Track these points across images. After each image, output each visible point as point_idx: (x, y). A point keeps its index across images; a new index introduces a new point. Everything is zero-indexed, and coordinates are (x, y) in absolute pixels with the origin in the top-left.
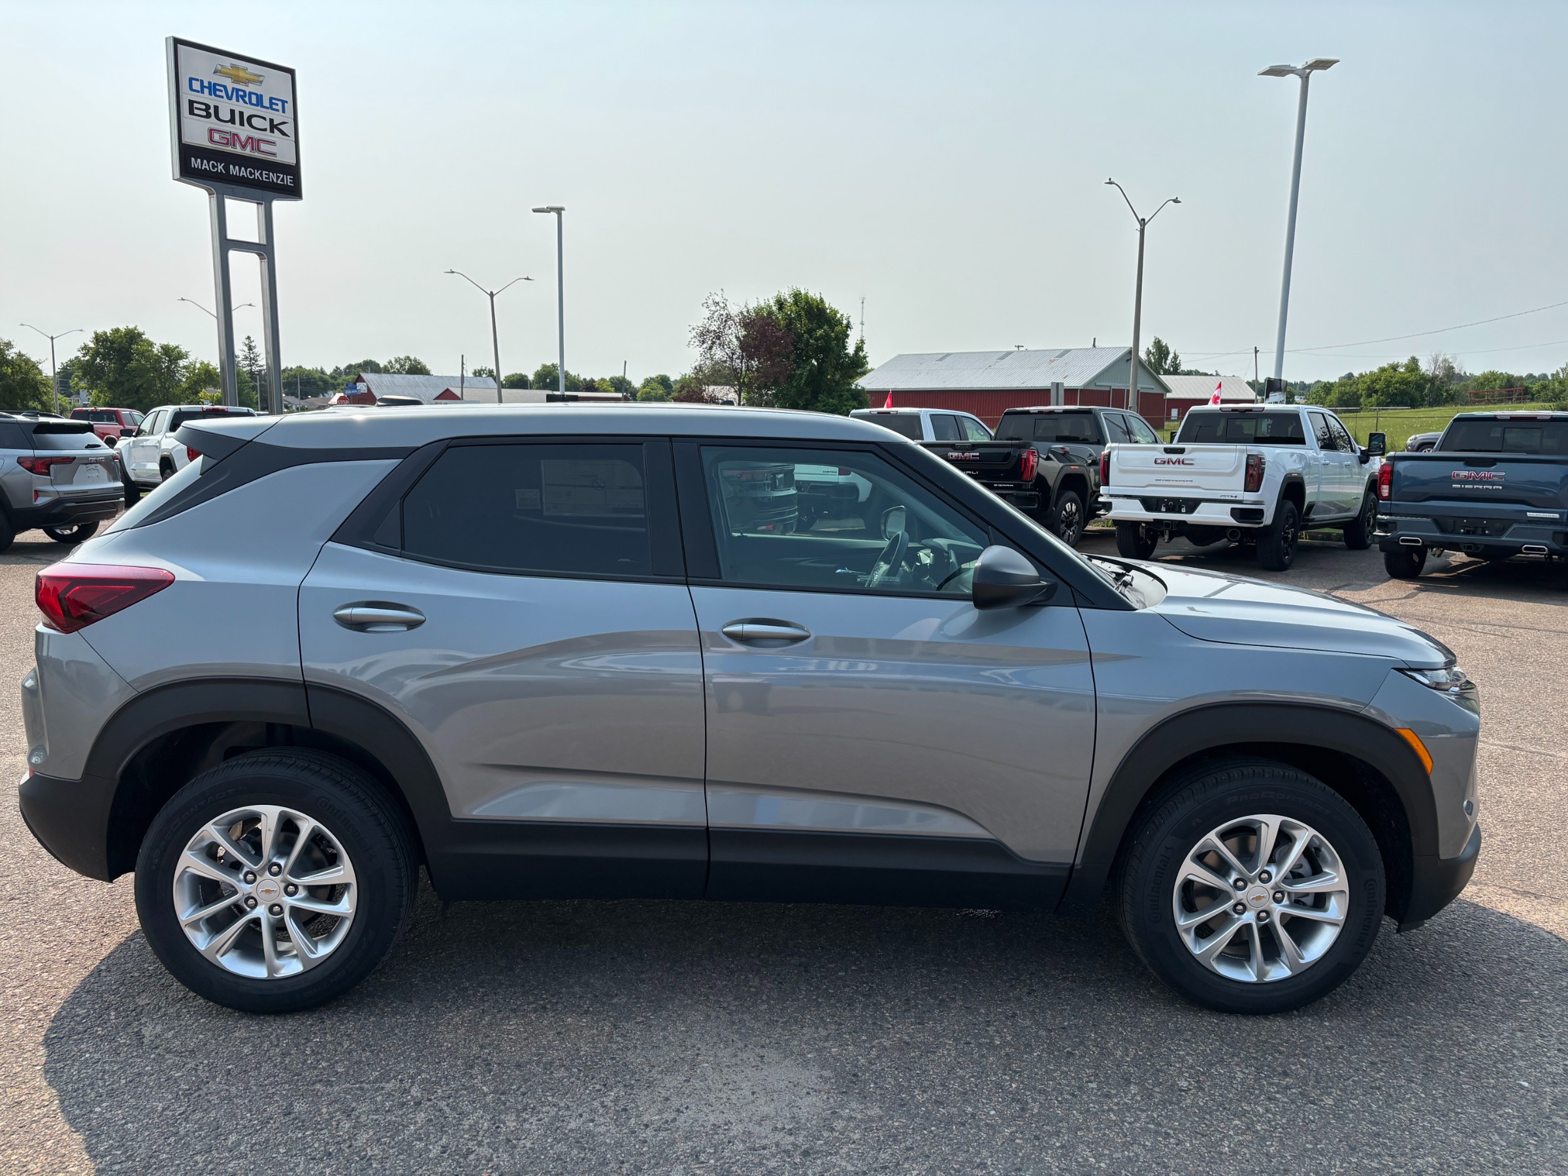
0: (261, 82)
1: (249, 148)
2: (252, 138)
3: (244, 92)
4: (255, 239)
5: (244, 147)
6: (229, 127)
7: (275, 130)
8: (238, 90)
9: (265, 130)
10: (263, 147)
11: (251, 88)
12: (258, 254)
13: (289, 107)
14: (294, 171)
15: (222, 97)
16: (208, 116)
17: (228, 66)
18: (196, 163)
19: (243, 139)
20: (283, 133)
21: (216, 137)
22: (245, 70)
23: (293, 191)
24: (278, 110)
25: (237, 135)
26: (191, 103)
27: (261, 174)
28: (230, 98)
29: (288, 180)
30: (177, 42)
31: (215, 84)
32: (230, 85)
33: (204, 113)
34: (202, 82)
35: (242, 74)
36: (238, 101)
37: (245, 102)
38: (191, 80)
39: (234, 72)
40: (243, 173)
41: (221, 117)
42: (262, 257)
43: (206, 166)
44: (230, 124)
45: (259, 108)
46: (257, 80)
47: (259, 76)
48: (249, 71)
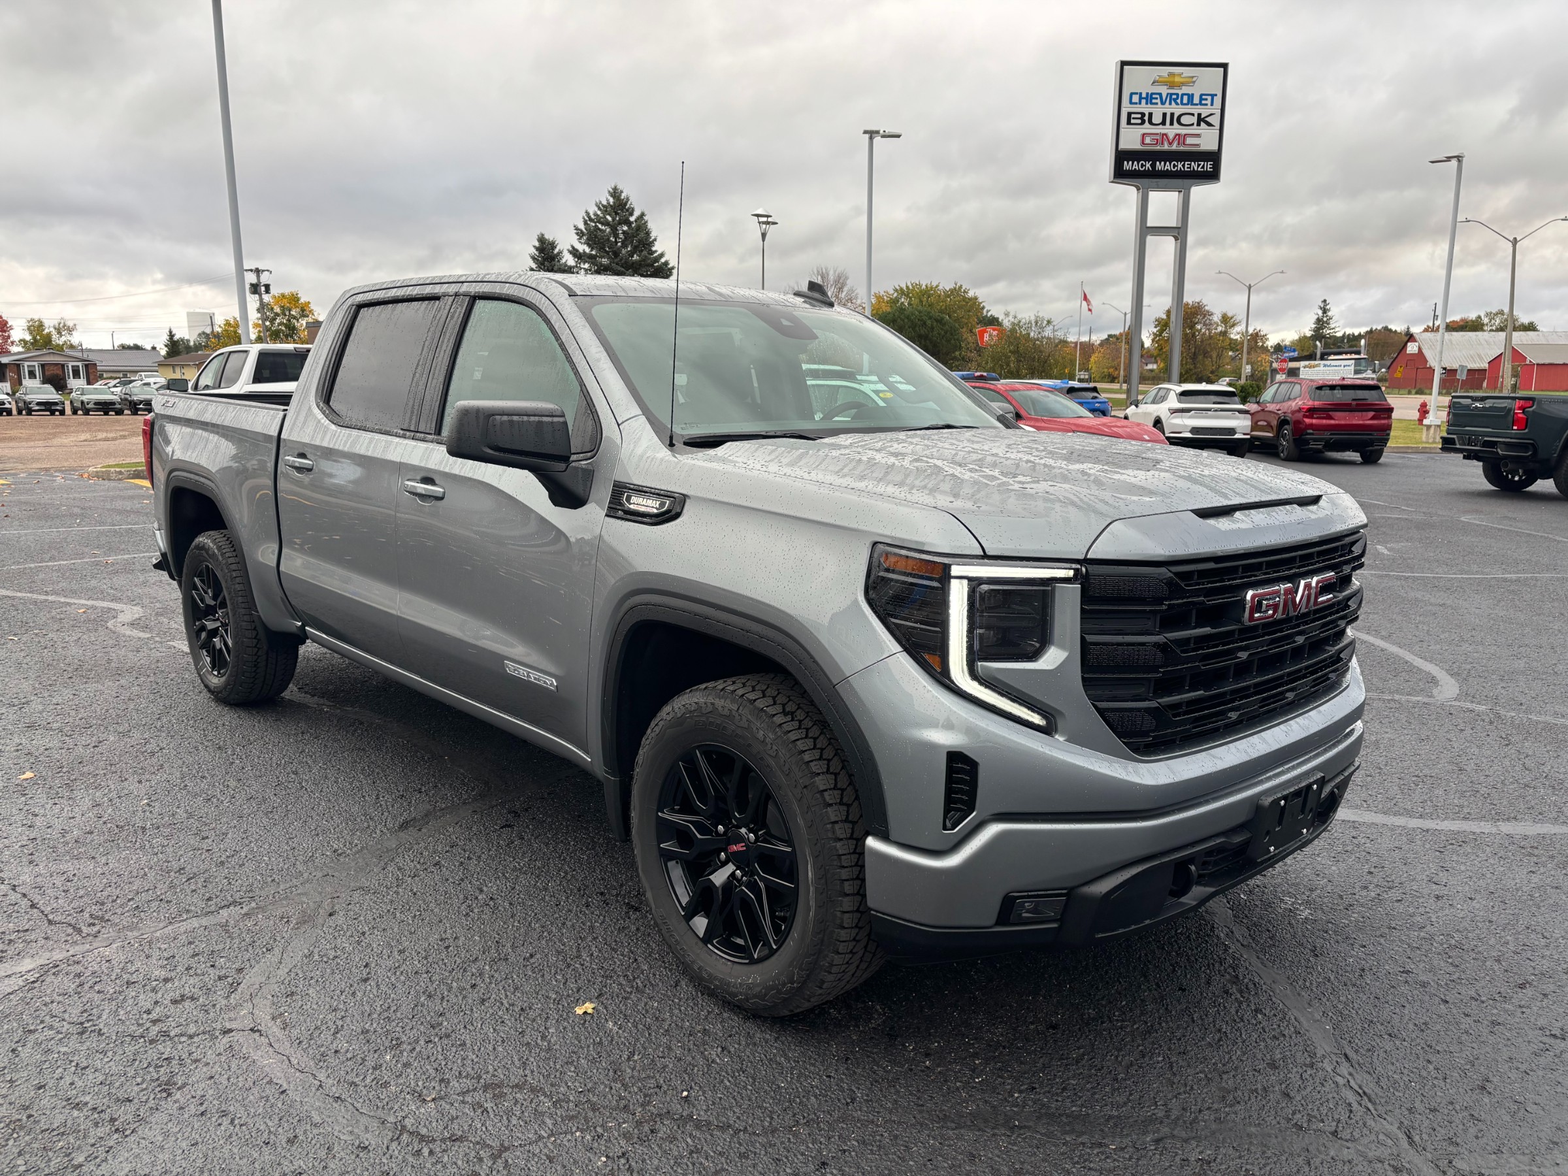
0: (1194, 82)
1: (1175, 143)
2: (1179, 135)
3: (1177, 94)
4: (1173, 222)
5: (1170, 144)
6: (1160, 130)
7: (1202, 123)
8: (1172, 94)
9: (1193, 124)
10: (1189, 141)
11: (1185, 90)
12: (1173, 236)
13: (1218, 100)
14: (1215, 157)
15: (1157, 104)
16: (1143, 122)
17: (1166, 75)
18: (1127, 166)
19: (1171, 137)
20: (1209, 124)
21: (1148, 140)
22: (1180, 75)
23: (1213, 176)
24: (1206, 105)
25: (1166, 135)
26: (1129, 114)
27: (1184, 166)
28: (1163, 103)
29: (1209, 166)
30: (1124, 64)
31: (1152, 94)
32: (1164, 91)
33: (1139, 121)
34: (1141, 94)
35: (1177, 79)
36: (1170, 104)
37: (1177, 104)
38: (1132, 94)
39: (1171, 79)
40: (1168, 167)
41: (1154, 121)
42: (1176, 239)
43: (1136, 166)
44: (1161, 126)
45: (1189, 106)
46: (1191, 81)
47: (1193, 77)
48: (1184, 75)
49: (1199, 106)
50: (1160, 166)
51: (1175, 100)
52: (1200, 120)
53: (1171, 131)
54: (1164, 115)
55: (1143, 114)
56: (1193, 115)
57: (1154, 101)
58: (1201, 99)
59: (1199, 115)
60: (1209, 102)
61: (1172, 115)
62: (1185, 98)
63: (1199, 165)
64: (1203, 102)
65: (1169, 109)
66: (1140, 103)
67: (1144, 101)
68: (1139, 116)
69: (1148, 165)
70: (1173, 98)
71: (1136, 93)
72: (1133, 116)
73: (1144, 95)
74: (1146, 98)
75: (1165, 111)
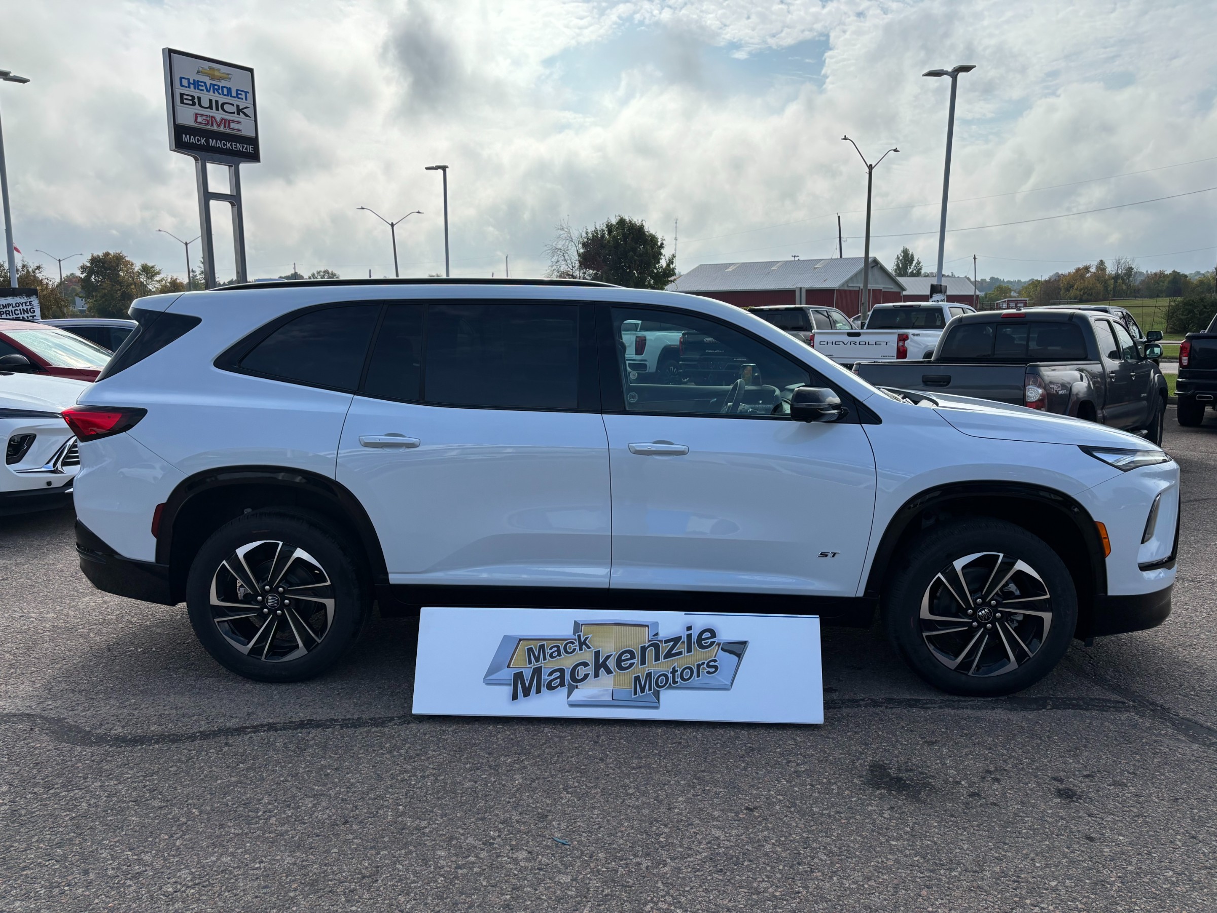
0: (230, 79)
1: (222, 127)
3: (218, 86)
4: (226, 190)
5: (219, 126)
6: (208, 112)
7: (241, 113)
8: (214, 85)
9: (234, 113)
11: (223, 83)
12: (230, 202)
13: (250, 96)
14: (254, 141)
15: (203, 90)
16: (194, 104)
17: (207, 68)
18: (186, 138)
20: (246, 115)
22: (219, 70)
23: (254, 157)
24: (242, 99)
26: (182, 95)
27: (231, 145)
28: (208, 91)
29: (250, 149)
30: (171, 51)
31: (198, 81)
32: (208, 83)
33: (191, 103)
34: (189, 80)
35: (216, 73)
36: (214, 93)
37: (219, 94)
38: (181, 78)
39: (211, 72)
40: (219, 144)
41: (203, 105)
42: (233, 205)
43: (192, 140)
44: (209, 110)
45: (229, 97)
46: (228, 77)
47: (229, 74)
48: (221, 71)
49: (237, 99)
50: (212, 143)
51: (217, 90)
52: (239, 111)
53: (219, 115)
54: (211, 101)
55: (193, 98)
56: (233, 105)
57: (200, 88)
58: (237, 94)
59: (238, 106)
60: (243, 97)
61: (217, 102)
62: (225, 90)
63: (243, 147)
64: (240, 96)
65: (215, 97)
66: (189, 87)
67: (192, 86)
68: (190, 98)
69: (203, 141)
70: (216, 89)
71: (185, 79)
72: (185, 97)
73: (192, 81)
74: (194, 84)
75: (211, 98)
